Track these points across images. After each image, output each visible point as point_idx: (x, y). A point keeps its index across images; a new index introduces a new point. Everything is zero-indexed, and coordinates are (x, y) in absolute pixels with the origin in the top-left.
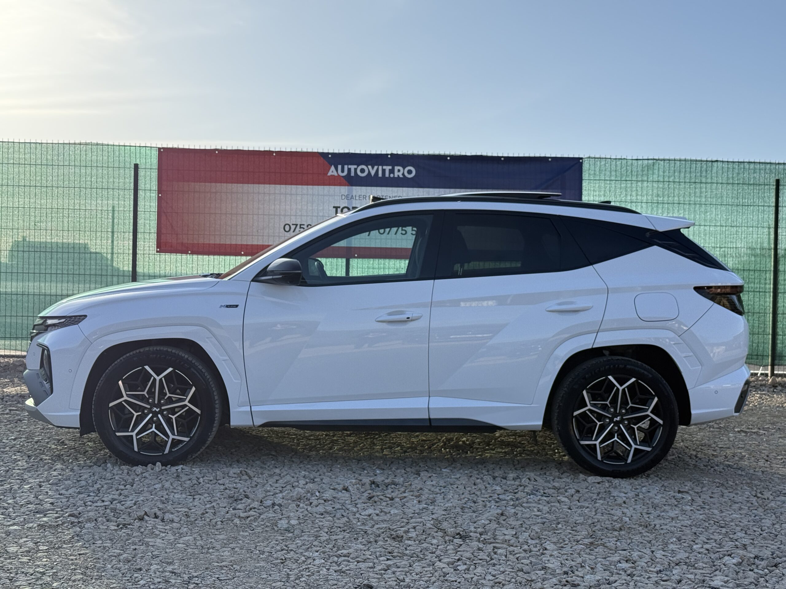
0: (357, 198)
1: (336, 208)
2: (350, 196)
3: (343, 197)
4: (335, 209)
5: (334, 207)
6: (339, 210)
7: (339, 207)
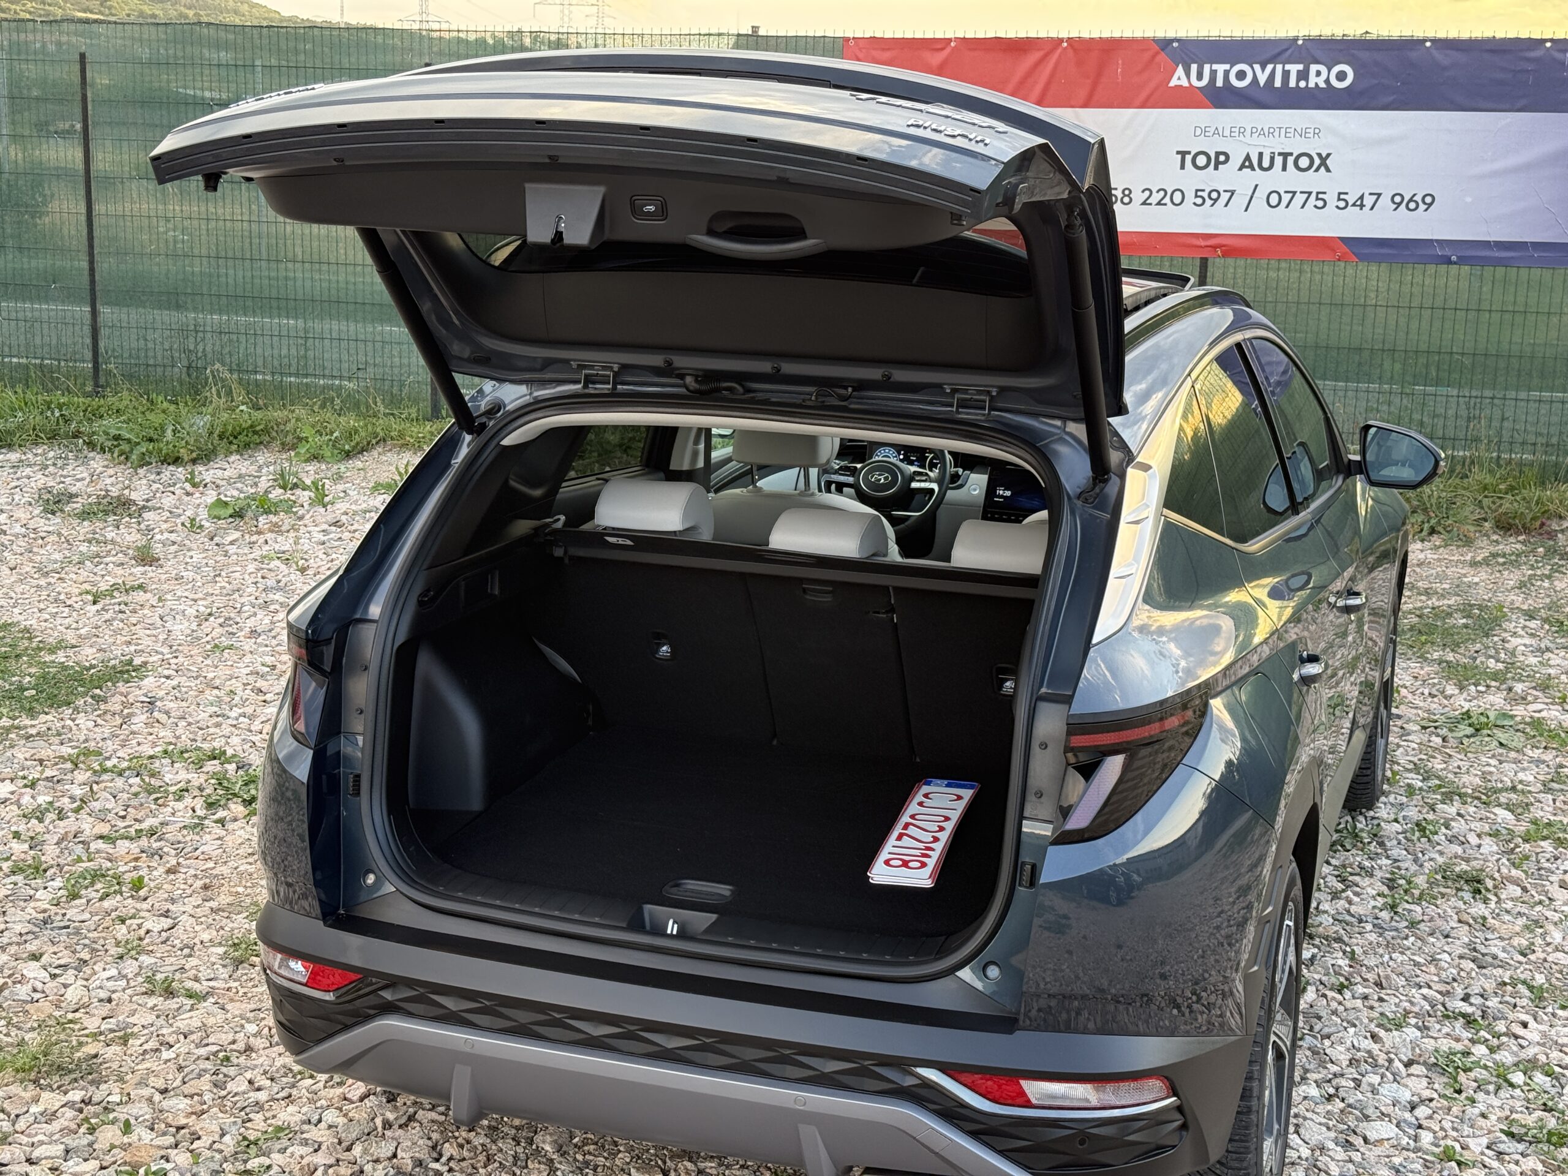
0: (1226, 133)
1: (1183, 154)
2: (1212, 130)
3: (1198, 132)
4: (1179, 156)
5: (1178, 153)
6: (1189, 158)
7: (1189, 153)
